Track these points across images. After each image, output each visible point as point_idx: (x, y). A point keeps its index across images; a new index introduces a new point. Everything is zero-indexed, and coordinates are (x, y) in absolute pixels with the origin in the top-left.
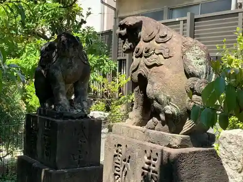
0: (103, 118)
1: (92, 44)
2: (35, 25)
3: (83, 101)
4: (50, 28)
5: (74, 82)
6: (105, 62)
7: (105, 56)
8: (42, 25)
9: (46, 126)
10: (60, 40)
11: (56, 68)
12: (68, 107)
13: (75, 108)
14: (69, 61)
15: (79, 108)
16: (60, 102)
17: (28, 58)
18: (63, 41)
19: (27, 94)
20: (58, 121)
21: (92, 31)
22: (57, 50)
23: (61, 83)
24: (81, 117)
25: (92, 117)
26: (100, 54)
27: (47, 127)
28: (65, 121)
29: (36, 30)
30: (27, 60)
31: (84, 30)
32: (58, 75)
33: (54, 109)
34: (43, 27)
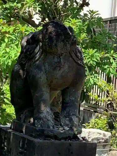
0: (103, 139)
1: (95, 34)
2: (19, 5)
3: (73, 115)
4: (39, 11)
5: (62, 89)
6: (112, 60)
7: (112, 52)
8: (29, 7)
9: (21, 146)
10: (47, 31)
11: (39, 68)
12: (51, 122)
13: (61, 125)
14: (56, 60)
15: (67, 125)
16: (42, 115)
17: (8, 50)
18: (50, 33)
19: (5, 98)
20: (37, 140)
21: (96, 16)
22: (41, 44)
23: (44, 89)
24: (69, 138)
25: (84, 138)
26: (106, 48)
27: (22, 148)
28: (47, 141)
29: (21, 12)
30: (6, 52)
31: (85, 15)
32: (40, 78)
33: (34, 124)
34: (30, 9)
